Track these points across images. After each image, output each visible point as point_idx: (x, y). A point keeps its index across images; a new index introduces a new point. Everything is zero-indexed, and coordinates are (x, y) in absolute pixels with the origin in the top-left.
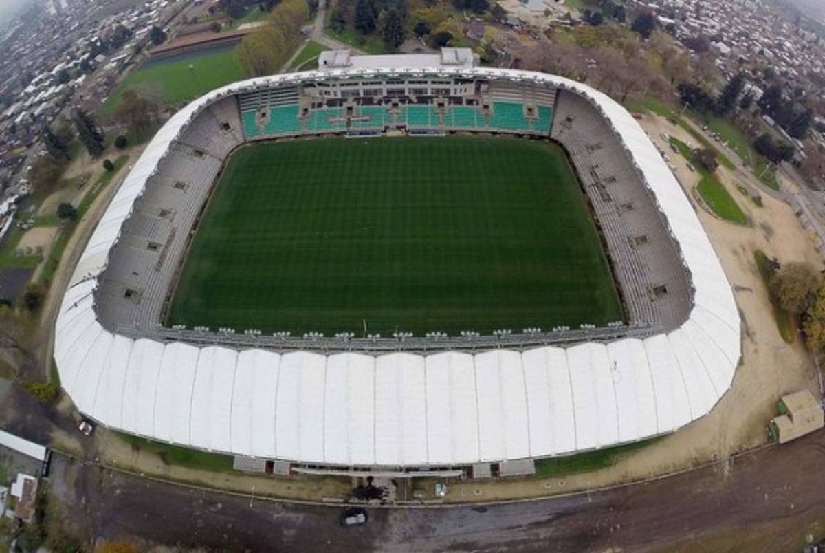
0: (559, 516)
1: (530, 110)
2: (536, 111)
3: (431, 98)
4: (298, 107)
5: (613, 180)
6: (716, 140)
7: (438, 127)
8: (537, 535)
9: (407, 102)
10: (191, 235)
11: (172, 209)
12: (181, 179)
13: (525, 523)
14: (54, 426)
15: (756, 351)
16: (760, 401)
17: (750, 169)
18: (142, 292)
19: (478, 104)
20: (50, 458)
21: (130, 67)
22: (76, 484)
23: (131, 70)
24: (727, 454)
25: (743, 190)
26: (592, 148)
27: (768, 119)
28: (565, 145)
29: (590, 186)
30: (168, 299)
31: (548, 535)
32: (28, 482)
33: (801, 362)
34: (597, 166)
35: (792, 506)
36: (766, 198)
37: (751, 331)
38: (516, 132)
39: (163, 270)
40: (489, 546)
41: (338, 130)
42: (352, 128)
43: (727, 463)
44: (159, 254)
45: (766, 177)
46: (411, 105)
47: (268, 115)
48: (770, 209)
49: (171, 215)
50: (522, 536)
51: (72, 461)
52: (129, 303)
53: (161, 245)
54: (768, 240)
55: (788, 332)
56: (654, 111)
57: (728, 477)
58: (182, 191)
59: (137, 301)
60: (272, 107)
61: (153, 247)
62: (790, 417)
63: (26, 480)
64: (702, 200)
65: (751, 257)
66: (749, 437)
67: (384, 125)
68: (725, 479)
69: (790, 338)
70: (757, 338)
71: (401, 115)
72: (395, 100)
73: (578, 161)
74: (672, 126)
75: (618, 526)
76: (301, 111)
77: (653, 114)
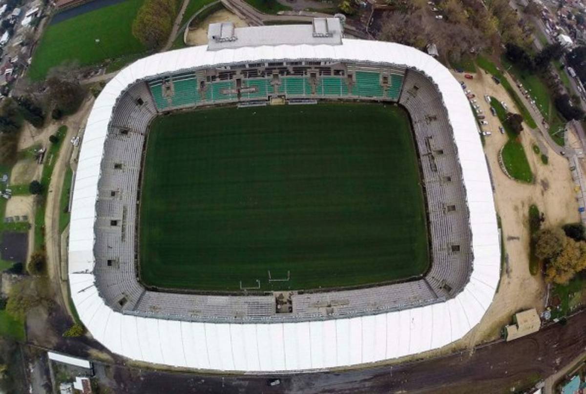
0: (376, 376)
1: (385, 78)
2: (390, 80)
3: (305, 68)
4: (195, 80)
5: (441, 152)
6: (527, 98)
7: (312, 96)
8: (364, 385)
9: (285, 73)
10: (137, 205)
11: (118, 189)
12: (117, 161)
13: (359, 380)
14: (89, 347)
15: (509, 283)
16: (503, 314)
17: (547, 126)
18: (119, 259)
19: (343, 74)
20: (93, 366)
21: (44, 21)
22: (115, 377)
23: (45, 25)
24: (474, 345)
25: (536, 149)
26: (430, 119)
27: (572, 71)
28: (409, 111)
29: (424, 155)
30: (136, 257)
31: (370, 385)
32: (84, 381)
33: (538, 288)
34: (431, 138)
35: (506, 372)
36: (553, 154)
37: (509, 270)
38: (372, 99)
39: (126, 239)
40: (341, 390)
41: (230, 100)
42: (242, 99)
43: (473, 349)
44: (120, 228)
45: (557, 135)
46: (289, 76)
47: (173, 89)
48: (553, 165)
49: (119, 193)
50: (357, 386)
51: (108, 367)
52: (112, 270)
53: (120, 220)
54: (543, 194)
55: (535, 268)
56: (483, 68)
57: (471, 358)
58: (121, 171)
59: (117, 267)
60: (174, 81)
61: (114, 223)
62: (517, 327)
63: (82, 380)
64: (503, 165)
65: (526, 211)
66: (489, 336)
67: (268, 94)
68: (469, 358)
69: (535, 272)
70: (512, 274)
71: (281, 86)
72: (276, 72)
73: (418, 129)
74: (495, 85)
75: (406, 381)
76: (199, 84)
77: (483, 71)
